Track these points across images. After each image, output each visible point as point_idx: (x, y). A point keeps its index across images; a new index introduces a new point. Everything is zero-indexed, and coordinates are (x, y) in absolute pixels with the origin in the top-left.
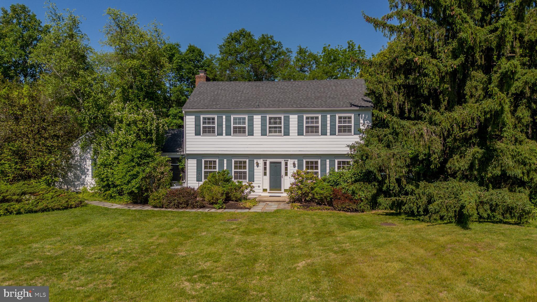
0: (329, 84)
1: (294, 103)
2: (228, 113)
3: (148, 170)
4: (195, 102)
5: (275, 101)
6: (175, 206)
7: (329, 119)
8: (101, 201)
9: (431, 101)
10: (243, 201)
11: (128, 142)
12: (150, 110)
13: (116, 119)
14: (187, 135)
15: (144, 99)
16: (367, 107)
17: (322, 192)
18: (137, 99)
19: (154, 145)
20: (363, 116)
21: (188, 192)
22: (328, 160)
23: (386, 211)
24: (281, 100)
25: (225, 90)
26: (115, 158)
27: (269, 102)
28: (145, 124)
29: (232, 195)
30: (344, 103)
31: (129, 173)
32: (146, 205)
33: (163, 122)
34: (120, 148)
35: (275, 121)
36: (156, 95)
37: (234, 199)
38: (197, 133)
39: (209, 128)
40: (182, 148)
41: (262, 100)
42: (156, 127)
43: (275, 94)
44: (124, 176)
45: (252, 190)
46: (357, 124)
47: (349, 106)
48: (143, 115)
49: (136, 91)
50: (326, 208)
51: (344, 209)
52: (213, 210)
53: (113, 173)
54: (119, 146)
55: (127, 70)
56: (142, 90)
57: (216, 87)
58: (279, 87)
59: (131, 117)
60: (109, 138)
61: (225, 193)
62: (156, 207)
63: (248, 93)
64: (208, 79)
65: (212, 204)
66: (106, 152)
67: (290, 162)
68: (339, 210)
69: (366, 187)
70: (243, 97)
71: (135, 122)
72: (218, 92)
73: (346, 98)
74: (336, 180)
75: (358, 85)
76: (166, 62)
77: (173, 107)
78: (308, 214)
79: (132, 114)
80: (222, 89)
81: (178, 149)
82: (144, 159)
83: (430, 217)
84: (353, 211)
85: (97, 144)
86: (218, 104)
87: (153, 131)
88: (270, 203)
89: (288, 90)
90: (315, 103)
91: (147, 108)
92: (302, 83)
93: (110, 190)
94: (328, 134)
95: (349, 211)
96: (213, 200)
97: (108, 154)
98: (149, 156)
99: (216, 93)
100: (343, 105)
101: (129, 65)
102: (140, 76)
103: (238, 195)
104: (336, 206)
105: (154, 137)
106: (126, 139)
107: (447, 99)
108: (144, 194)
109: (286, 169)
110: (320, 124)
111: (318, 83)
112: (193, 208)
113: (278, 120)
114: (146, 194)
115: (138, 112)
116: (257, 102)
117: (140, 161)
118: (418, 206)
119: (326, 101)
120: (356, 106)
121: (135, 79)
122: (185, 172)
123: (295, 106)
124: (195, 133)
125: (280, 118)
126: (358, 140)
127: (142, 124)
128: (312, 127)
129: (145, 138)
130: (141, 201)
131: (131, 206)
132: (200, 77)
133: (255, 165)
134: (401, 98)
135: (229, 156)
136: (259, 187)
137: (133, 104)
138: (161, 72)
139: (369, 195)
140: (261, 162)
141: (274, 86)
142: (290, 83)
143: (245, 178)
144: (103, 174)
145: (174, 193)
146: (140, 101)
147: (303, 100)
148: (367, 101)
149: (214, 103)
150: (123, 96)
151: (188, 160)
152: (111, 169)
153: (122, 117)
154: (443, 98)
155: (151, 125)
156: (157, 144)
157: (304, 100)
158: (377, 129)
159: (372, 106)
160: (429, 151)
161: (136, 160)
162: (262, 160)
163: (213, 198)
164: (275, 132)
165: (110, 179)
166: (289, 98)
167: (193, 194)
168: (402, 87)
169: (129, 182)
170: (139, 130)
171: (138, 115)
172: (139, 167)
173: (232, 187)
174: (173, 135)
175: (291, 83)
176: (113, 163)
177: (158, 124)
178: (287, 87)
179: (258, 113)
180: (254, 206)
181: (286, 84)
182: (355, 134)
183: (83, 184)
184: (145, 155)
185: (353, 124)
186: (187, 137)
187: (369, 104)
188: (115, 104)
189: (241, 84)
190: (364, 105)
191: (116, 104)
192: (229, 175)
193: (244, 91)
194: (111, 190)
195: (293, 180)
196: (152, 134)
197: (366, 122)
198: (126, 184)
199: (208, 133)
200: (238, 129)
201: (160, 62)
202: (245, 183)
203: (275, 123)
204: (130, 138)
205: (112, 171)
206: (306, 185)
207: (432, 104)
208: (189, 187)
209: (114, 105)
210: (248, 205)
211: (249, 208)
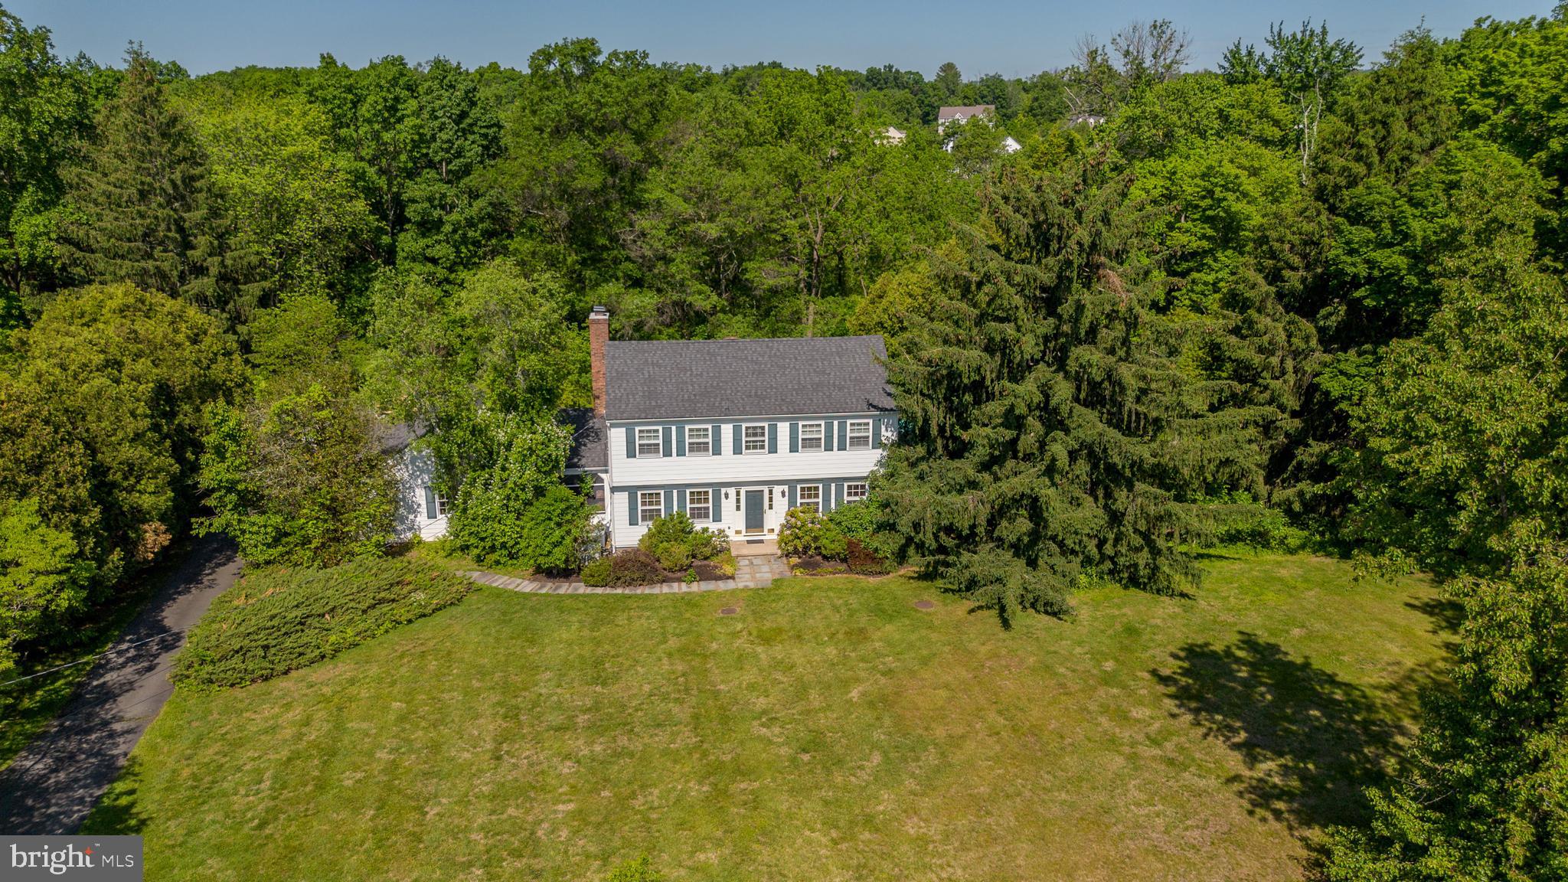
1: (783, 400)
2: (681, 422)
7: (836, 428)
10: (717, 560)
14: (613, 456)
17: (832, 546)
20: (886, 424)
22: (834, 486)
23: (915, 571)
24: (759, 393)
25: (659, 365)
27: (743, 400)
28: (546, 446)
30: (857, 402)
31: (548, 540)
35: (755, 432)
38: (630, 454)
39: (650, 445)
41: (731, 394)
43: (747, 377)
46: (877, 434)
47: (865, 408)
50: (839, 570)
51: (864, 572)
52: (684, 587)
58: (750, 358)
62: (595, 586)
63: (702, 373)
65: (676, 571)
67: (777, 490)
68: (857, 573)
70: (696, 386)
73: (860, 389)
74: (850, 525)
78: (819, 588)
84: (876, 574)
88: (755, 562)
89: (766, 365)
90: (816, 406)
94: (835, 448)
95: (871, 574)
99: (646, 374)
100: (857, 407)
104: (854, 567)
109: (771, 499)
110: (822, 436)
112: (651, 584)
113: (759, 431)
117: (561, 519)
119: (830, 395)
120: (875, 407)
123: (785, 408)
124: (627, 454)
125: (763, 428)
126: (879, 457)
128: (811, 439)
133: (723, 497)
135: (682, 487)
136: (730, 528)
139: (896, 547)
140: (732, 491)
143: (707, 516)
151: (613, 493)
152: (500, 523)
155: (557, 448)
157: (797, 393)
158: (907, 447)
161: (556, 519)
162: (733, 488)
164: (755, 448)
165: (498, 539)
166: (771, 387)
173: (697, 540)
179: (728, 421)
180: (735, 570)
182: (873, 448)
183: (410, 529)
185: (870, 434)
186: (614, 462)
190: (886, 406)
193: (694, 370)
195: (784, 520)
197: (889, 433)
199: (648, 453)
200: (697, 445)
202: (708, 524)
203: (755, 435)
205: (502, 526)
206: (807, 533)
210: (728, 569)
211: (732, 578)
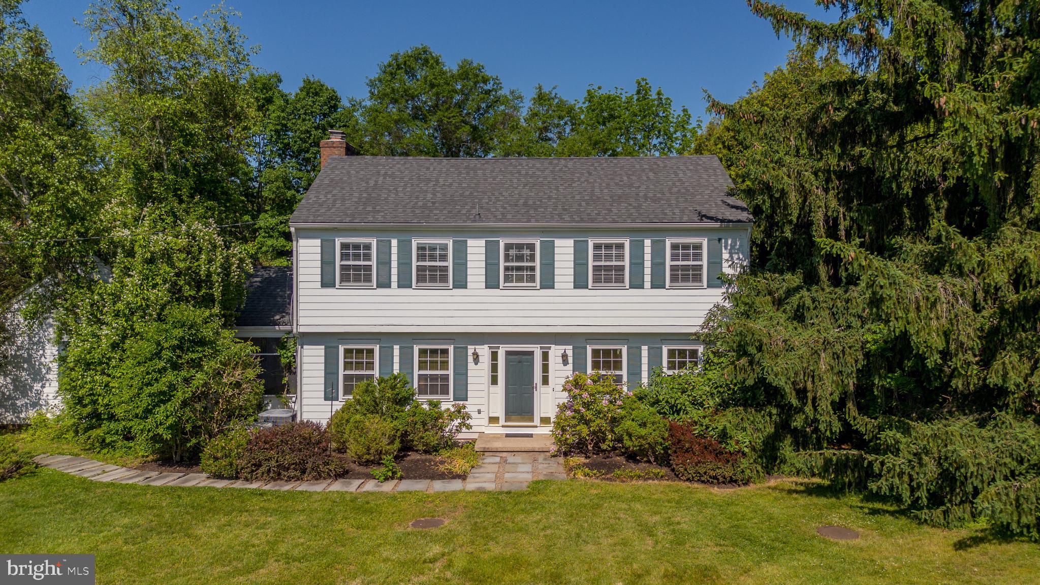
0: (637, 166)
1: (565, 210)
2: (405, 231)
3: (200, 378)
4: (321, 205)
5: (516, 205)
6: (271, 475)
7: (648, 250)
8: (77, 455)
9: (905, 210)
10: (445, 454)
11: (148, 306)
12: (207, 225)
13: (116, 247)
14: (301, 285)
15: (192, 196)
16: (739, 221)
17: (643, 432)
18: (173, 196)
19: (216, 310)
20: (729, 242)
21: (305, 439)
22: (646, 347)
23: (800, 480)
24: (530, 202)
25: (393, 176)
26: (114, 346)
27: (505, 208)
28: (193, 258)
29: (416, 439)
30: (682, 211)
31: (148, 390)
32: (195, 468)
33: (240, 253)
34: (126, 321)
35: (519, 253)
36: (222, 187)
37: (421, 447)
38: (327, 282)
39: (357, 268)
40: (288, 314)
41: (487, 203)
42: (222, 266)
43: (516, 188)
44: (134, 396)
45: (464, 425)
46: (715, 262)
47: (696, 219)
48: (188, 236)
49: (171, 177)
50: (655, 474)
51: (703, 479)
52: (370, 486)
53: (107, 385)
54: (125, 315)
55: (147, 123)
56: (187, 175)
57: (371, 168)
58: (523, 172)
59: (157, 242)
60: (99, 294)
61: (399, 434)
62: (219, 476)
63: (451, 184)
64: (350, 151)
65: (368, 463)
66: (90, 329)
67: (556, 352)
68: (688, 480)
69: (752, 419)
70: (439, 195)
71: (167, 255)
72: (376, 182)
73: (686, 201)
74: (673, 401)
75: (706, 170)
76: (248, 107)
77: (266, 211)
78: (618, 498)
79: (161, 235)
80: (386, 174)
81: (277, 317)
82: (188, 349)
83: (945, 513)
84: (724, 483)
85: (67, 309)
86: (379, 211)
87: (215, 278)
88: (511, 458)
89: (545, 178)
90: (615, 211)
91: (201, 218)
92: (575, 163)
93: (100, 426)
94: (647, 284)
95: (715, 481)
96: (369, 454)
97: (94, 335)
98: (202, 343)
99: (372, 183)
100: (681, 218)
101: (149, 109)
102: (181, 140)
103: (432, 438)
104: (682, 470)
105: (217, 292)
106: (143, 298)
107: (946, 206)
108: (189, 440)
109: (545, 368)
110: (627, 263)
111: (612, 165)
112: (317, 479)
113: (526, 252)
114: (194, 441)
115: (177, 229)
116: (474, 208)
117: (179, 357)
118: (914, 484)
119: (640, 206)
120: (711, 218)
121: (167, 144)
122: (295, 373)
123: (567, 218)
124: (322, 281)
125: (531, 247)
126: (719, 300)
127: (185, 260)
128: (608, 268)
129: (193, 293)
130: (182, 457)
131: (154, 474)
132: (332, 146)
133: (470, 359)
134: (834, 203)
135: (407, 338)
136: (479, 412)
137: (164, 208)
138: (236, 132)
139: (759, 439)
140: (484, 351)
141: (510, 168)
142: (546, 163)
143: (445, 391)
144: (82, 387)
145: (266, 441)
146: (181, 201)
147: (583, 204)
148: (737, 208)
149: (369, 208)
150: (137, 190)
151: (302, 347)
152: (103, 373)
153: (133, 242)
154: (936, 203)
155: (210, 261)
156: (224, 307)
157: (587, 204)
158: (768, 275)
159: (750, 221)
160: (948, 342)
161: (167, 354)
162: (486, 347)
163: (369, 449)
164: (520, 279)
165: (100, 401)
166: (550, 198)
167: (319, 442)
168: (833, 177)
169: (148, 412)
170: (178, 275)
171: (177, 237)
172: (175, 372)
173: (416, 419)
174: (268, 281)
175: (551, 163)
176: (109, 359)
177: (227, 259)
178: (543, 171)
179: (477, 233)
180: (473, 467)
181: (538, 165)
182: (710, 286)
183: (35, 405)
184: (193, 341)
185: (705, 262)
186: (301, 292)
187: (744, 216)
188: (116, 209)
189: (432, 164)
190: (731, 218)
191: (120, 210)
192: (408, 386)
193: (441, 180)
194: (104, 427)
195: (564, 398)
196: (212, 284)
197: (735, 256)
198: (141, 418)
199: (355, 281)
200: (430, 271)
201: (234, 105)
202: (447, 404)
203: (520, 258)
204: (152, 295)
205: (106, 379)
206: (600, 413)
207: (910, 219)
208: (307, 422)
209: (112, 209)
210: (459, 465)
211: (463, 477)
